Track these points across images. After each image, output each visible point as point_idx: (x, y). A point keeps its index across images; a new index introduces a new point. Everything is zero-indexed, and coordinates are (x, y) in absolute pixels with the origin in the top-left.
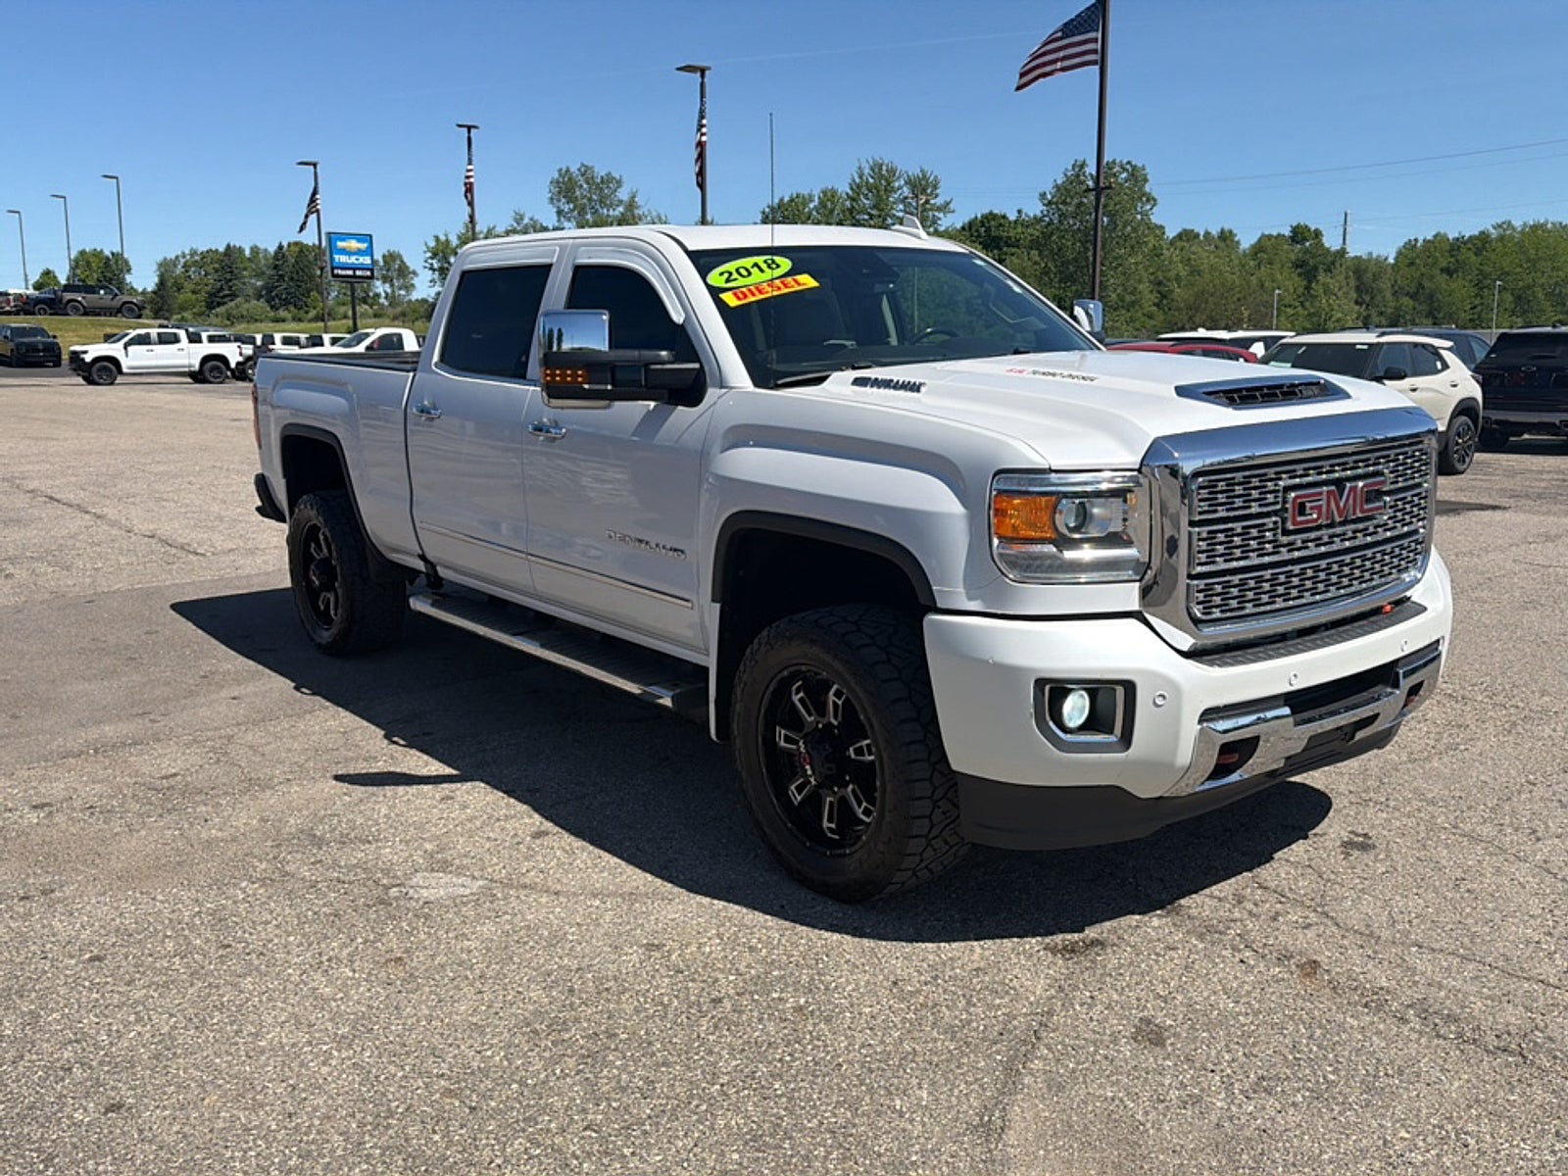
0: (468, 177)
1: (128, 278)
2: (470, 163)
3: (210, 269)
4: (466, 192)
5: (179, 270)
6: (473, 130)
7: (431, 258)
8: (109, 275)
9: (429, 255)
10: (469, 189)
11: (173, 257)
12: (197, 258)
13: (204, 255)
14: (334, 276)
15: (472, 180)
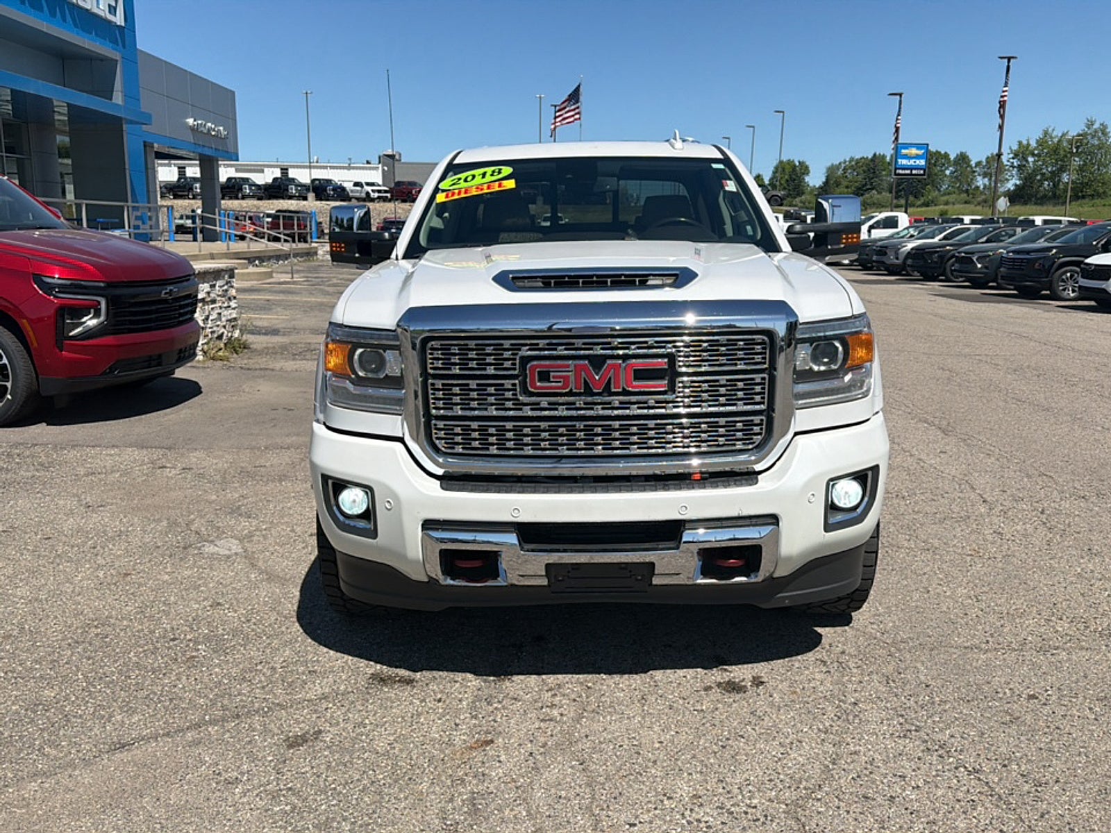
0: (1002, 97)
1: (807, 179)
2: (1006, 86)
3: (861, 171)
4: (1000, 108)
5: (840, 172)
6: (1012, 60)
7: (1013, 158)
8: (794, 177)
9: (1011, 156)
10: (1002, 105)
11: (838, 163)
12: (853, 163)
13: (858, 162)
14: (896, 174)
15: (1005, 98)
